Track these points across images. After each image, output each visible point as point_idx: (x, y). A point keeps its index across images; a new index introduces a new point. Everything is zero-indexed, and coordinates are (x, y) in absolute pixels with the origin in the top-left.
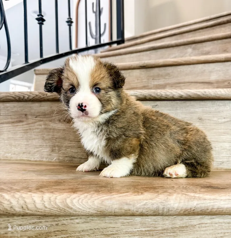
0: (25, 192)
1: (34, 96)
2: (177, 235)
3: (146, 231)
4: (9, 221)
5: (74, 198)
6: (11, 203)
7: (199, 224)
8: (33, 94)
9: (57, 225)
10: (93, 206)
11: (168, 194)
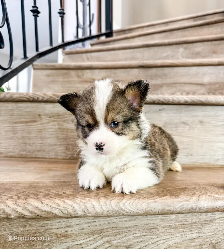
0: (83, 198)
1: (48, 97)
2: (203, 227)
3: (179, 225)
4: (69, 222)
5: (126, 202)
6: (74, 208)
7: (219, 218)
8: (47, 96)
9: (109, 223)
10: (141, 208)
11: (198, 196)
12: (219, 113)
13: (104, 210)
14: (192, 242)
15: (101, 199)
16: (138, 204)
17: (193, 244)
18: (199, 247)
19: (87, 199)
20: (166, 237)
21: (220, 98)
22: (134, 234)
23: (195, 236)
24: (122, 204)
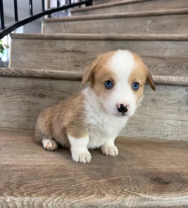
5: (49, 202)
8: (10, 71)
11: (124, 195)
12: (172, 92)
16: (62, 204)
21: (172, 79)
24: (45, 205)
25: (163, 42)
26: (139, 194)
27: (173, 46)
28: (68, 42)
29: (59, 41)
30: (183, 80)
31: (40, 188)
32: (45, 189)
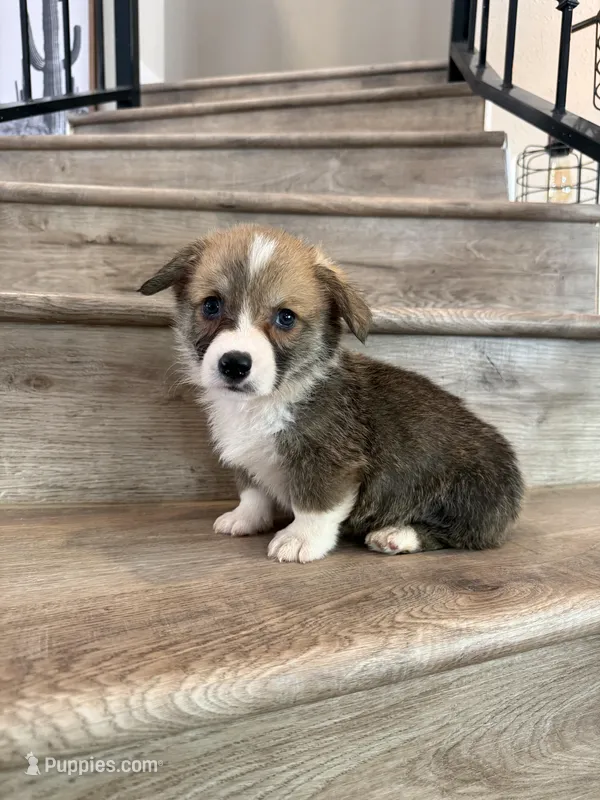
3: (352, 719)
5: (194, 689)
6: (12, 740)
10: (244, 701)
11: (405, 631)
12: (438, 355)
13: (120, 730)
14: (387, 761)
15: (110, 689)
16: (234, 688)
17: (390, 765)
18: (405, 770)
19: (60, 697)
20: (317, 761)
21: (441, 316)
22: (220, 773)
23: (394, 742)
24: (181, 698)
25: (386, 222)
26: (443, 622)
27: (413, 233)
28: (91, 213)
29: (61, 210)
30: (470, 320)
31: (142, 655)
32: (160, 655)
